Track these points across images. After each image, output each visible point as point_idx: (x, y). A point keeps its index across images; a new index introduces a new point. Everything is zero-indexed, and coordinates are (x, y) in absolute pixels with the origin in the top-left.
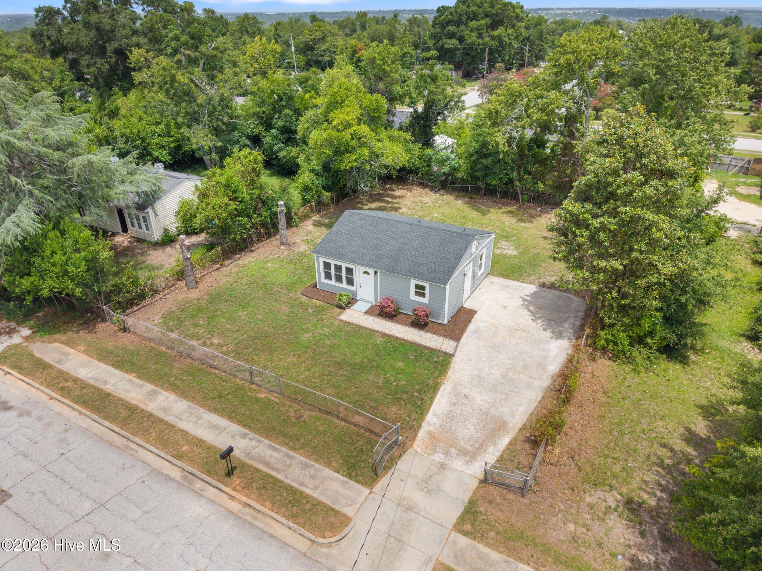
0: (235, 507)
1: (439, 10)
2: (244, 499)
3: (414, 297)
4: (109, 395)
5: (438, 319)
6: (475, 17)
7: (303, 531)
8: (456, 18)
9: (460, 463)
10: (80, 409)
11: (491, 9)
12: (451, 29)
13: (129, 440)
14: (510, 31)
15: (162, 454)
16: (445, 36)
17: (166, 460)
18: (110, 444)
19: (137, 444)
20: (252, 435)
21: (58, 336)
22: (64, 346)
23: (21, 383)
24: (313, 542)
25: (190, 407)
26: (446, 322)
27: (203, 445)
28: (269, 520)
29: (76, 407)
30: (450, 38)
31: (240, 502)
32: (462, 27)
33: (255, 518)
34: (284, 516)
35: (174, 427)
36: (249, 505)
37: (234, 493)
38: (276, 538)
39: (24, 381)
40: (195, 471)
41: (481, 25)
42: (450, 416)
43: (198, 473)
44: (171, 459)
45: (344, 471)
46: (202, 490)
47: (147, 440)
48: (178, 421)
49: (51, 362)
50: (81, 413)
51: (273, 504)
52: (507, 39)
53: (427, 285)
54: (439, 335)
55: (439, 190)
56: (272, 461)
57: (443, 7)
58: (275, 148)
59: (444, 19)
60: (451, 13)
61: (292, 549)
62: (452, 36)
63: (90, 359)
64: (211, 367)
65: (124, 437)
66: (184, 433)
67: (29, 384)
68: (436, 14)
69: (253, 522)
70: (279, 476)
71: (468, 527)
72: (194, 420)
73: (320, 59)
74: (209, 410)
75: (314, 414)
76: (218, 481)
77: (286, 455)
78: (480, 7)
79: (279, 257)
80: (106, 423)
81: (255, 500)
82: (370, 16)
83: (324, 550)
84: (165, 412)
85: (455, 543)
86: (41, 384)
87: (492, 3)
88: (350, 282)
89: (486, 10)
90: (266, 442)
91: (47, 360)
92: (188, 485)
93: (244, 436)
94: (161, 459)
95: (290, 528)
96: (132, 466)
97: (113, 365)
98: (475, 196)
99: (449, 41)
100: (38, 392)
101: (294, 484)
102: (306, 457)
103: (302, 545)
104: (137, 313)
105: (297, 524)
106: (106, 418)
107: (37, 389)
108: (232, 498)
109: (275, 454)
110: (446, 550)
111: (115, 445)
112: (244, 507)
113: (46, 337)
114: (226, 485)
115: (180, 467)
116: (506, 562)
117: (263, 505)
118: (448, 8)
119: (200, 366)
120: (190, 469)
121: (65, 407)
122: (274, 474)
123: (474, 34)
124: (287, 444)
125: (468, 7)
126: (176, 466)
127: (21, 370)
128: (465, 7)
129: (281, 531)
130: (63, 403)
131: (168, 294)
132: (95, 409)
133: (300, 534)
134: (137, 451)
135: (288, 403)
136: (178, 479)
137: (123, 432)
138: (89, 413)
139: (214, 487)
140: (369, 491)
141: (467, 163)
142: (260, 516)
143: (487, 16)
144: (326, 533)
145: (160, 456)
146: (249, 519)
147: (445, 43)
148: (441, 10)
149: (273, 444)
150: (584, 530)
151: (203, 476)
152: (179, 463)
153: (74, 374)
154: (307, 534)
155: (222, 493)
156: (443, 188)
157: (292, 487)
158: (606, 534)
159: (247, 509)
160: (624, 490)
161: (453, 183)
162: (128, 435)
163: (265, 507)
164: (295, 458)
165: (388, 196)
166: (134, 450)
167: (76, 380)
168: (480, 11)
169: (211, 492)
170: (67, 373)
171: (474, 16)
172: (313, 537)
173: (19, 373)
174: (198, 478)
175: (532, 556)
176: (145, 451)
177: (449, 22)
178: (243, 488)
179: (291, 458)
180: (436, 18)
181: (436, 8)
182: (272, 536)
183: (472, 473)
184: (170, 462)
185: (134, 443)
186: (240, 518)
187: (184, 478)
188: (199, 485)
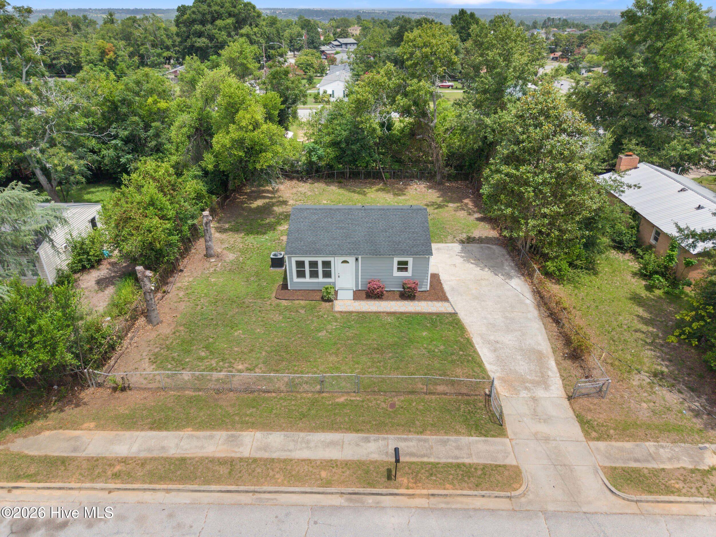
0: (423, 502)
1: (179, 9)
2: (425, 492)
3: (397, 274)
4: (183, 460)
5: (421, 288)
6: (220, 16)
7: (496, 493)
8: (199, 17)
9: (542, 392)
10: (165, 486)
11: (233, 9)
12: (198, 28)
13: (256, 492)
14: (256, 30)
15: (308, 489)
16: (193, 34)
17: (315, 493)
18: (239, 505)
19: (270, 492)
20: (373, 436)
21: (39, 423)
22: (61, 431)
23: (46, 492)
24: (510, 498)
25: (285, 436)
26: (428, 289)
27: (339, 463)
28: (460, 499)
29: (157, 486)
30: (199, 37)
31: (421, 496)
32: (209, 26)
33: (448, 503)
34: (470, 489)
35: (291, 460)
36: (433, 495)
37: (410, 491)
38: (479, 509)
39: (49, 488)
40: (357, 490)
41: (228, 24)
42: (499, 360)
43: (361, 490)
44: (321, 490)
45: (475, 433)
46: (378, 503)
47: (276, 484)
48: (288, 453)
49: (65, 454)
50: (168, 491)
51: (452, 483)
52: (254, 37)
53: (410, 260)
54: (431, 300)
55: (307, 179)
56: (414, 450)
57: (182, 6)
58: (123, 160)
59: (188, 18)
60: (194, 12)
61: (501, 512)
62: (200, 35)
63: (114, 433)
64: (264, 392)
65: (247, 492)
66: (309, 461)
67: (60, 488)
68: (177, 14)
69: (449, 506)
70: (432, 460)
71: (594, 434)
72: (304, 445)
73: (54, 62)
74: (309, 432)
75: (402, 398)
76: (386, 487)
77: (419, 440)
78: (222, 7)
79: (215, 270)
80: (213, 487)
81: (434, 488)
82: (70, 14)
83: (523, 500)
84: (266, 451)
85: (598, 449)
86: (80, 481)
87: (233, 3)
88: (327, 274)
89: (229, 10)
90: (391, 436)
91: (56, 454)
92: (359, 505)
93: (367, 440)
94: (307, 495)
95: (483, 496)
96: (287, 515)
97: (151, 429)
98: (342, 180)
99: (199, 40)
100: (82, 492)
101: (450, 461)
102: (436, 435)
103: (503, 504)
104: (116, 366)
105: (487, 489)
106: (208, 482)
107: (80, 489)
108: (411, 496)
109: (411, 444)
110: (598, 457)
111: (245, 504)
112: (428, 498)
113: (23, 431)
114: (397, 488)
115: (337, 493)
116: (637, 445)
117: (444, 489)
118: (189, 8)
119: (251, 396)
120: (350, 490)
121: (140, 493)
122: (425, 460)
123: (223, 33)
124: (410, 431)
125: (209, 6)
126: (332, 493)
127: (32, 477)
128: (206, 7)
129: (479, 503)
130: (134, 489)
131: (134, 336)
132: (184, 479)
133: (496, 497)
134: (275, 499)
135: (372, 397)
136: (346, 504)
137: (242, 488)
138: (181, 487)
139: (387, 495)
140: (508, 440)
141: (334, 151)
142: (448, 499)
143: (230, 15)
144: (514, 486)
145: (306, 493)
146: (443, 506)
147: (196, 42)
148: (182, 10)
149: (400, 436)
150: (653, 404)
151: (369, 490)
152: (333, 490)
153: (113, 455)
154: (502, 494)
155: (398, 497)
156: (310, 177)
157: (451, 464)
158: (664, 400)
159: (432, 500)
160: (646, 369)
161: (317, 171)
162: (252, 488)
163: (448, 489)
164: (428, 439)
165: (264, 191)
166: (272, 499)
167: (124, 461)
168: (222, 10)
169: (387, 500)
170: (103, 458)
171: (218, 15)
172: (509, 494)
173: (32, 481)
174: (364, 494)
175: (647, 435)
176: (283, 495)
177: (193, 22)
178: (415, 483)
179: (425, 441)
180: (178, 18)
181: (176, 8)
182: (475, 510)
183: (556, 396)
184: (323, 493)
185: (264, 492)
186: (436, 509)
187: (351, 500)
188: (370, 500)
